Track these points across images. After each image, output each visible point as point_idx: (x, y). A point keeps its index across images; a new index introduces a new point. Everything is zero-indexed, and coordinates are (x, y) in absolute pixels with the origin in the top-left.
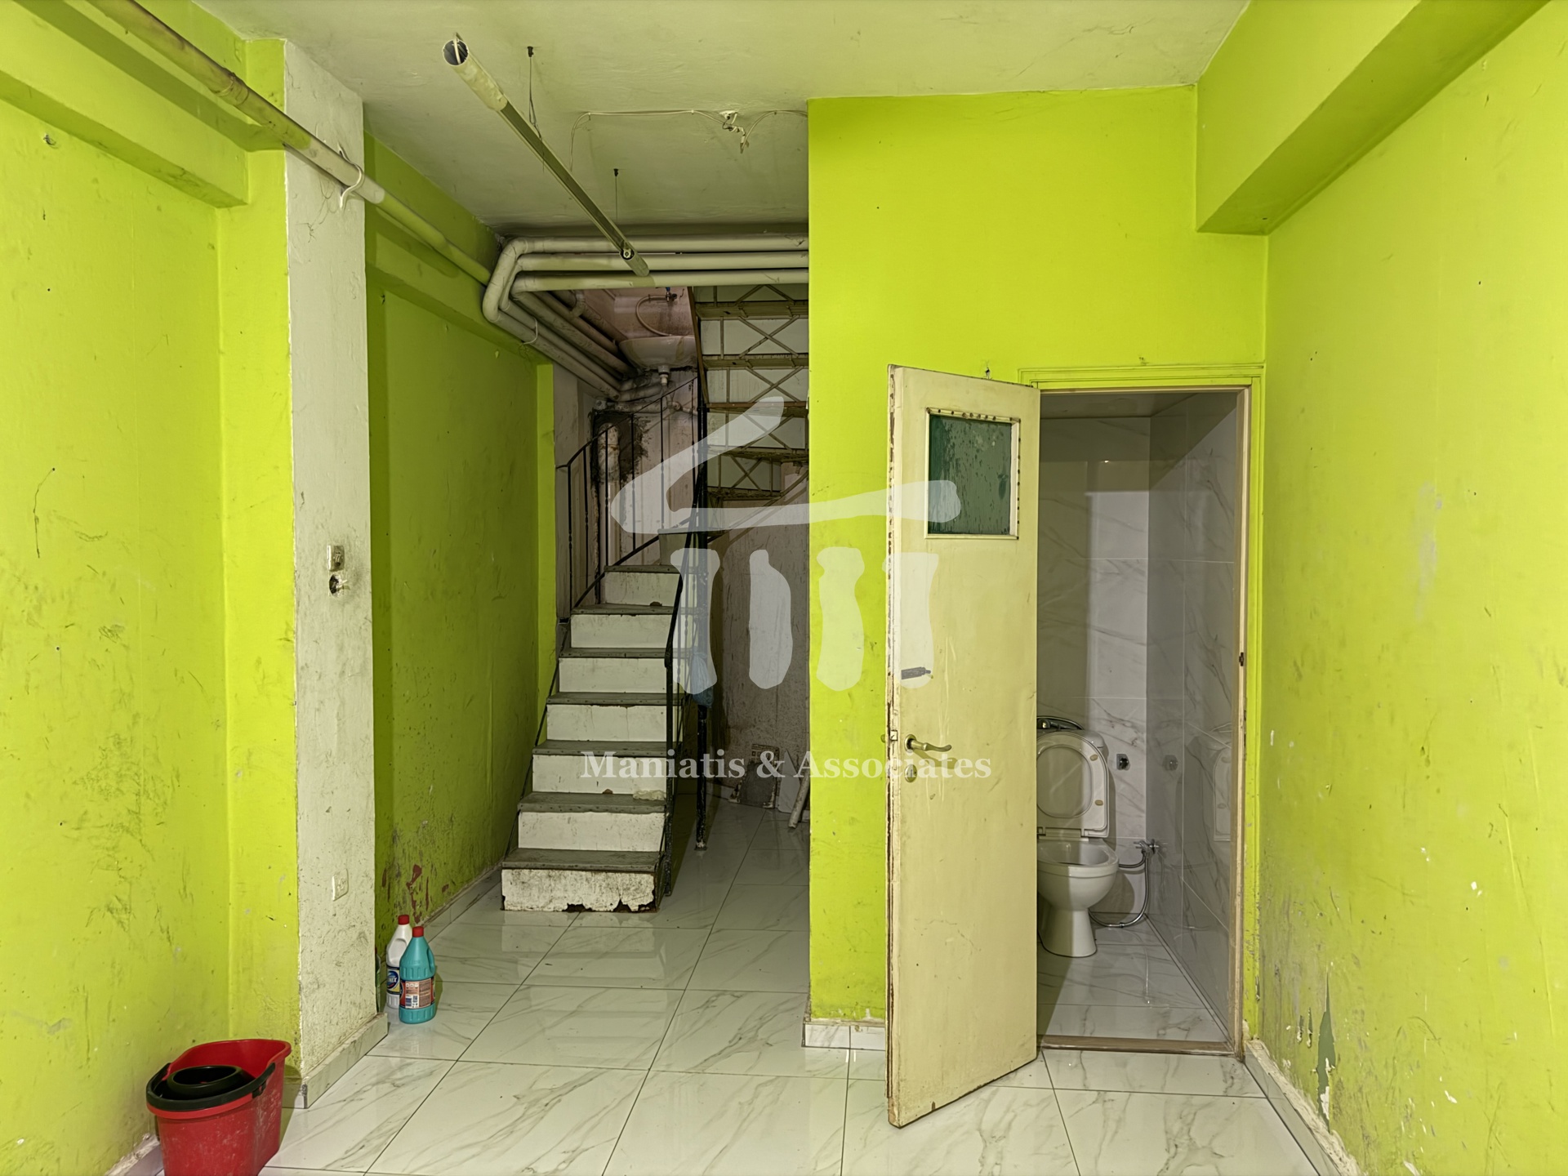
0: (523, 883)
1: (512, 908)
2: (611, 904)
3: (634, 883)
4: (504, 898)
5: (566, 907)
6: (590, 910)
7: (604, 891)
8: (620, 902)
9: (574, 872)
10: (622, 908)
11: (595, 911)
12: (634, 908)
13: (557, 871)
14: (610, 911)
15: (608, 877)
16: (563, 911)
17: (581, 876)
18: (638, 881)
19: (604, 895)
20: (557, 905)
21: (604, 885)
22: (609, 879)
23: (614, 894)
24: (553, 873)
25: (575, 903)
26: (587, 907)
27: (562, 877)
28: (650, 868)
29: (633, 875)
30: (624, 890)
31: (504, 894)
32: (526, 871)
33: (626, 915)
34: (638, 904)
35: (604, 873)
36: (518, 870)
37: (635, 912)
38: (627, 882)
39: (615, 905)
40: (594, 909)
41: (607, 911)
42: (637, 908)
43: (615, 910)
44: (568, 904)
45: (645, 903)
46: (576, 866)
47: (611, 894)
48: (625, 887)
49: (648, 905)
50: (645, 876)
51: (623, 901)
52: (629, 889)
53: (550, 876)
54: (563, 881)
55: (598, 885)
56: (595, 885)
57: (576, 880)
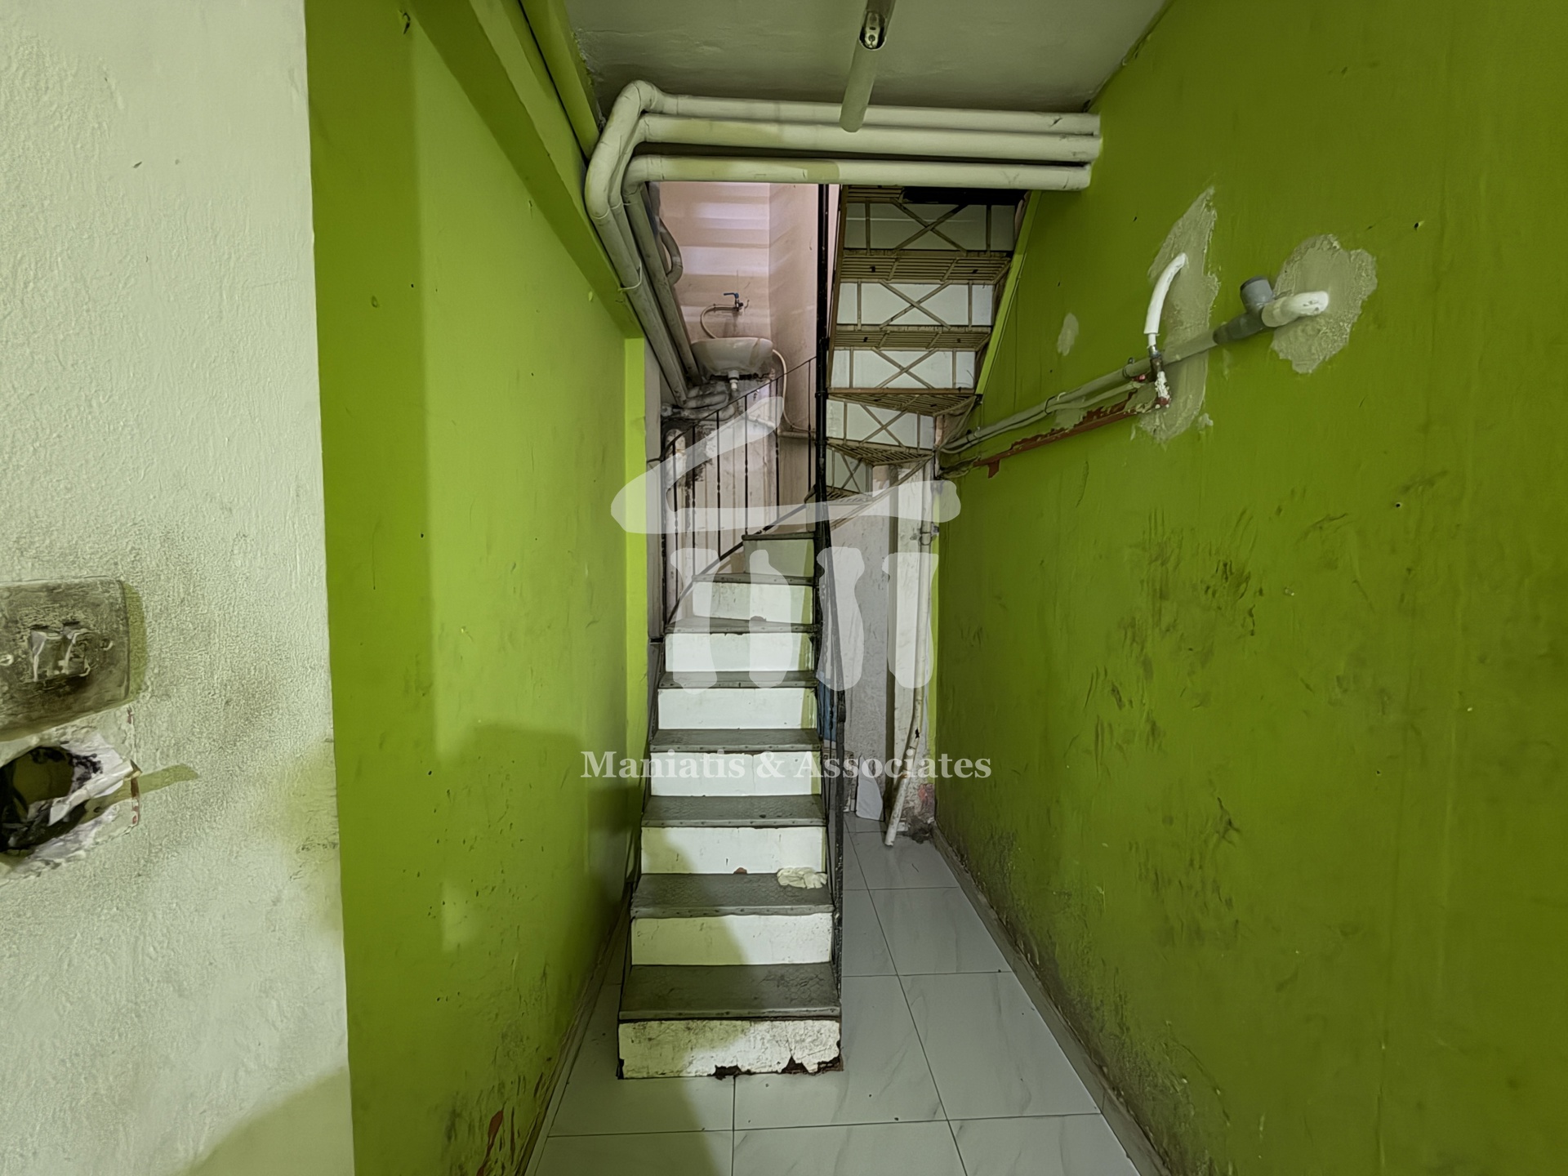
0: (650, 1039)
1: (635, 1075)
2: (779, 1063)
3: (811, 1033)
4: (621, 1062)
5: (713, 1071)
6: (749, 1073)
7: (768, 1045)
8: (792, 1060)
9: (725, 1022)
10: (794, 1068)
11: (755, 1073)
12: (812, 1067)
13: (699, 1022)
14: (776, 1072)
15: (775, 1027)
16: (709, 1075)
17: (735, 1026)
18: (816, 1029)
19: (768, 1051)
20: (700, 1068)
21: (768, 1037)
22: (775, 1030)
23: (783, 1049)
24: (692, 1024)
25: (727, 1065)
26: (744, 1070)
27: (707, 1029)
28: (833, 1010)
29: (810, 1022)
30: (797, 1042)
31: (621, 1057)
32: (655, 1024)
33: (800, 1076)
34: (817, 1061)
35: (768, 1023)
36: (642, 1023)
37: (814, 1074)
38: (802, 1032)
39: (784, 1064)
40: (753, 1070)
41: (772, 1072)
42: (816, 1067)
43: (784, 1071)
44: (716, 1067)
45: (828, 1060)
46: (727, 1013)
47: (778, 1048)
48: (798, 1038)
49: (831, 1062)
50: (827, 1023)
51: (795, 1058)
52: (804, 1041)
53: (689, 1029)
54: (709, 1035)
55: (759, 1038)
56: (755, 1037)
57: (727, 1032)
